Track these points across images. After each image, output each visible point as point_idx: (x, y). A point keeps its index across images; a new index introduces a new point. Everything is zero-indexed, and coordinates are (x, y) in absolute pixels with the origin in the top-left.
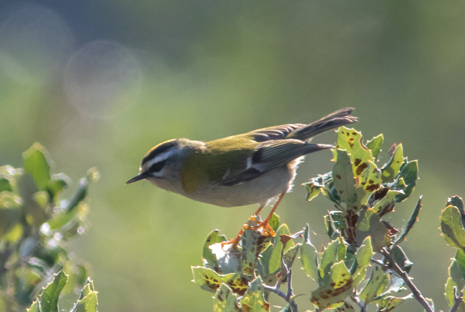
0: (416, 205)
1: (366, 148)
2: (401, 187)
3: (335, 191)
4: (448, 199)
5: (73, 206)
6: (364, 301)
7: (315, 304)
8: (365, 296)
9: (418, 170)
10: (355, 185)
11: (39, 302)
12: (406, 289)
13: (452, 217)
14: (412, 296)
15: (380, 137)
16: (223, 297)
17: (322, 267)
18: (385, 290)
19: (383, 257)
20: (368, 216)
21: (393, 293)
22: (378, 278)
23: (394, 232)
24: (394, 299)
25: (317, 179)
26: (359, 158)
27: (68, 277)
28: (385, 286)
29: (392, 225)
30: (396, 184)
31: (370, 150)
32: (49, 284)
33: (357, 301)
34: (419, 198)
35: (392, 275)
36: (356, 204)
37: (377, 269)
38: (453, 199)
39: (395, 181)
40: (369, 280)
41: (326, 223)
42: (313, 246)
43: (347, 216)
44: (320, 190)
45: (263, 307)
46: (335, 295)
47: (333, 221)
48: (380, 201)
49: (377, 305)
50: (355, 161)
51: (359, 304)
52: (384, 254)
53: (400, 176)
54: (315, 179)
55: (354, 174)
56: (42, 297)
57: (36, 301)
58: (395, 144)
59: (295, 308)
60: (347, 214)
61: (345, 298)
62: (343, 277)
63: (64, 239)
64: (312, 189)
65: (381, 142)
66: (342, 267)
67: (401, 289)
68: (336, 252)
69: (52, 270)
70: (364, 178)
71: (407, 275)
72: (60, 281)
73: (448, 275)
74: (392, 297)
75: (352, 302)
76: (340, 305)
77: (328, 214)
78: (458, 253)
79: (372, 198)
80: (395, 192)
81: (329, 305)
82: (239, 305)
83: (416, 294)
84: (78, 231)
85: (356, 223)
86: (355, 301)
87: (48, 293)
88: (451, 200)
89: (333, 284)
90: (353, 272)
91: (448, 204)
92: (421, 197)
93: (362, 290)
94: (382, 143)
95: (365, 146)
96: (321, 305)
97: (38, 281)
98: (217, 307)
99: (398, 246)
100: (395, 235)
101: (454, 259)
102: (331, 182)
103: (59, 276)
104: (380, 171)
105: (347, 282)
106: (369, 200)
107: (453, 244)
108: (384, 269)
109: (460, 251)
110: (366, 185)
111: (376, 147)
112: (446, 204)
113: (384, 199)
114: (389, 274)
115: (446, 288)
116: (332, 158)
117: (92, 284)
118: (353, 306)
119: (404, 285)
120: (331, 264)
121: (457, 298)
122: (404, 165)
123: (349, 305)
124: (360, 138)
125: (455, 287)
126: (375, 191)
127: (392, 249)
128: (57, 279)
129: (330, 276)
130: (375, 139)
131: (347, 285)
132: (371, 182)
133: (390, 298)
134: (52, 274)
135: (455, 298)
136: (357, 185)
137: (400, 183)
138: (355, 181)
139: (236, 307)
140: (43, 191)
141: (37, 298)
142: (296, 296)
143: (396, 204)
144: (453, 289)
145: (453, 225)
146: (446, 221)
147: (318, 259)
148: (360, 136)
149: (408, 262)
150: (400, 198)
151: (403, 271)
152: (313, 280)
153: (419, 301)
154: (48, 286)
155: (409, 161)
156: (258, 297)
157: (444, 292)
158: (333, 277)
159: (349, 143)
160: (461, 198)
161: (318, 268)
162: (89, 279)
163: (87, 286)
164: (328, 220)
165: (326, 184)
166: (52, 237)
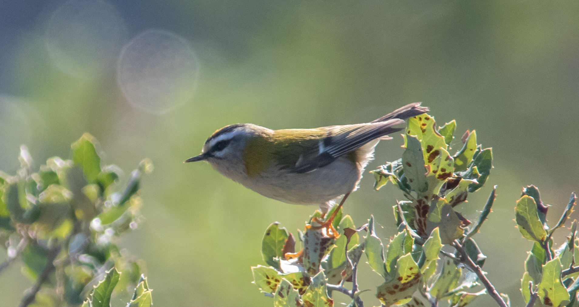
0: (490, 195)
1: (439, 134)
2: (474, 176)
3: (404, 180)
4: (523, 189)
5: (125, 200)
6: (435, 297)
7: (381, 299)
8: (436, 292)
9: (492, 159)
10: (426, 173)
11: (90, 302)
12: (479, 284)
13: (527, 207)
14: (486, 292)
15: (453, 123)
16: (284, 293)
17: (388, 260)
18: (457, 285)
19: (455, 250)
20: (439, 207)
21: (465, 289)
22: (449, 273)
23: (467, 223)
24: (466, 295)
25: (386, 167)
26: (431, 144)
27: (120, 275)
28: (457, 282)
29: (464, 216)
30: (469, 173)
31: (444, 137)
32: (100, 282)
33: (427, 296)
34: (494, 188)
35: (464, 269)
36: (426, 193)
37: (448, 263)
38: (528, 188)
39: (469, 170)
40: (440, 274)
41: (394, 214)
42: (378, 238)
43: (417, 206)
44: (389, 179)
45: (326, 303)
46: (402, 290)
47: (402, 212)
48: (453, 190)
49: (449, 301)
50: (427, 148)
51: (430, 301)
52: (457, 247)
53: (473, 165)
54: (383, 167)
55: (425, 161)
56: (94, 296)
57: (87, 301)
58: (468, 131)
59: (360, 304)
60: (417, 204)
61: (413, 294)
62: (411, 271)
63: (116, 234)
64: (381, 177)
65: (453, 129)
66: (409, 260)
67: (474, 284)
68: (403, 244)
69: (103, 267)
70: (436, 166)
71: (480, 269)
72: (112, 280)
73: (524, 269)
74: (465, 293)
75: (423, 297)
76: (408, 301)
77: (397, 204)
78: (535, 245)
79: (443, 187)
80: (467, 181)
81: (396, 301)
82: (301, 302)
83: (490, 290)
84: (130, 226)
85: (426, 213)
86: (425, 297)
87: (99, 292)
88: (527, 190)
89: (400, 279)
90: (421, 265)
91: (524, 194)
92: (495, 187)
93: (433, 285)
94: (455, 129)
95: (437, 132)
96: (387, 301)
97: (89, 280)
98: (278, 304)
99: (471, 238)
100: (468, 227)
101: (530, 253)
102: (400, 170)
103: (111, 273)
104: (453, 159)
105: (414, 276)
106: (441, 189)
107: (529, 236)
108: (456, 263)
109: (537, 244)
110: (438, 173)
111: (448, 134)
112: (521, 194)
113: (456, 188)
114: (461, 268)
115: (522, 283)
116: (403, 145)
117: (146, 282)
118: (424, 303)
119: (477, 280)
120: (398, 257)
121: (533, 293)
122: (477, 153)
123: (419, 301)
124: (433, 123)
125: (531, 282)
126: (446, 180)
127: (465, 242)
128: (109, 277)
129: (397, 269)
130: (447, 125)
131: (415, 279)
132: (443, 170)
133: (462, 294)
134: (104, 272)
135: (531, 293)
136: (429, 173)
137: (473, 171)
138: (426, 170)
139: (298, 303)
140: (94, 183)
141: (88, 298)
142: (362, 292)
143: (469, 194)
144: (529, 284)
145: (528, 217)
146: (521, 213)
147: (383, 252)
148: (433, 121)
149: (481, 256)
150: (474, 187)
151: (476, 264)
152: (379, 275)
153: (493, 297)
154: (99, 284)
155: (483, 149)
156: (320, 293)
157: (521, 288)
158: (399, 271)
159: (422, 129)
160: (537, 188)
161: (384, 262)
162: (142, 276)
163: (141, 285)
164: (397, 211)
165: (395, 171)
166: (103, 232)
